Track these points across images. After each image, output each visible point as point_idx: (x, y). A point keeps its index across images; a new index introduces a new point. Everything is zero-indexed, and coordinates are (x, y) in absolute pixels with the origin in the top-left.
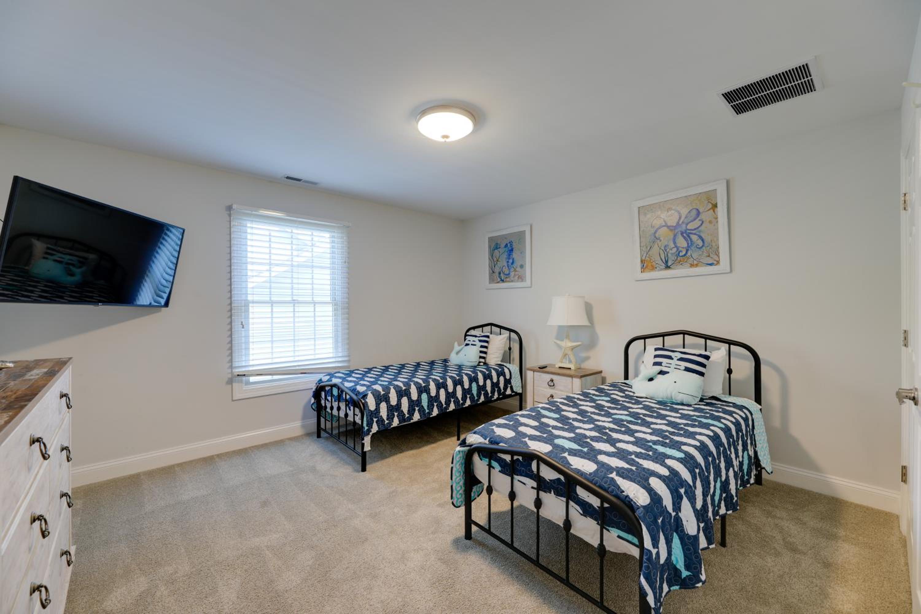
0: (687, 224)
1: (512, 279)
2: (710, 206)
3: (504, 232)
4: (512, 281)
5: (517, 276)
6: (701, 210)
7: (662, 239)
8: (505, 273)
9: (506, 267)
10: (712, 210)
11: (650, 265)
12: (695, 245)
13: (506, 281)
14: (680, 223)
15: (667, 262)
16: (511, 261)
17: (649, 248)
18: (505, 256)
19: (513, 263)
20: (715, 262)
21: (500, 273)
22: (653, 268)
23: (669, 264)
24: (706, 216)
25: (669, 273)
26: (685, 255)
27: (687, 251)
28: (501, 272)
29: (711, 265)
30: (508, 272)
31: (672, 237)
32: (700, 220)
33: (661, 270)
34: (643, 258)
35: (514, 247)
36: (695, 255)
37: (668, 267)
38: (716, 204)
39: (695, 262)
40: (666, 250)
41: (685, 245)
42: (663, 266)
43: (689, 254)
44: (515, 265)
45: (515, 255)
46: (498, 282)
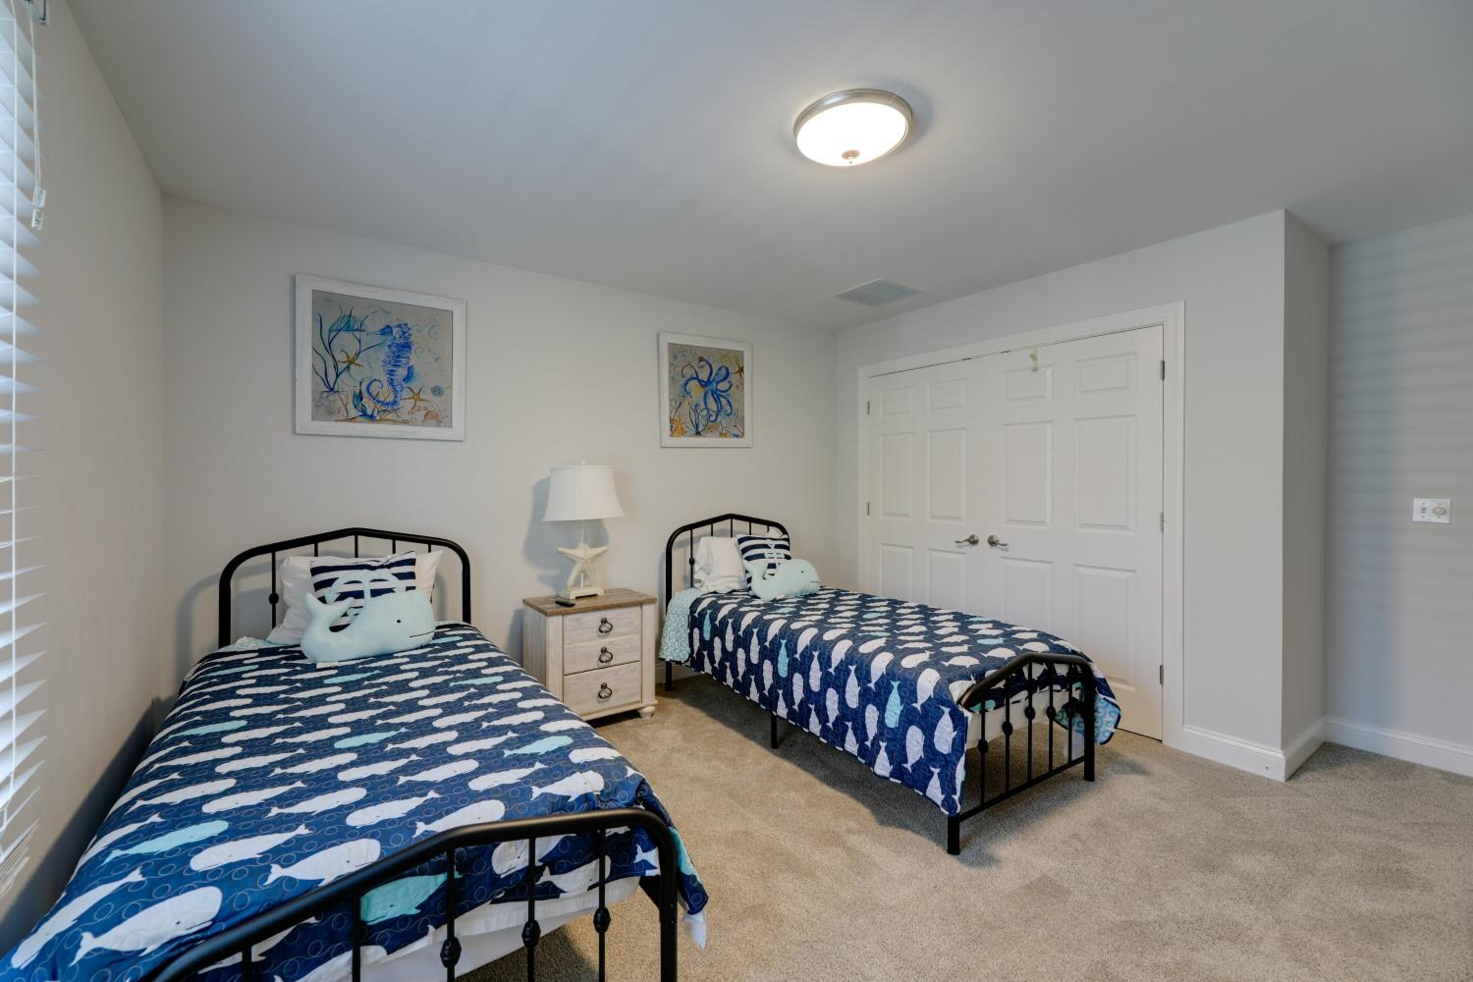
0: (718, 383)
1: (407, 417)
2: (737, 369)
3: (380, 295)
4: (405, 422)
5: (424, 412)
6: (730, 371)
7: (693, 394)
8: (381, 399)
9: (386, 384)
10: (738, 374)
11: (679, 427)
12: (724, 411)
13: (381, 420)
14: (711, 379)
15: (697, 426)
16: (402, 372)
17: (678, 404)
18: (383, 357)
19: (408, 378)
20: (740, 434)
21: (359, 397)
22: (683, 433)
23: (700, 429)
24: (733, 378)
25: (698, 441)
26: (715, 420)
27: (717, 415)
28: (365, 394)
29: (737, 436)
30: (391, 398)
31: (702, 395)
32: (729, 382)
33: (691, 436)
34: (672, 417)
35: (412, 339)
36: (724, 422)
37: (698, 433)
38: (743, 368)
39: (724, 431)
40: (696, 410)
41: (716, 409)
42: (693, 431)
43: (719, 420)
44: (415, 385)
45: (414, 359)
46: (353, 420)
